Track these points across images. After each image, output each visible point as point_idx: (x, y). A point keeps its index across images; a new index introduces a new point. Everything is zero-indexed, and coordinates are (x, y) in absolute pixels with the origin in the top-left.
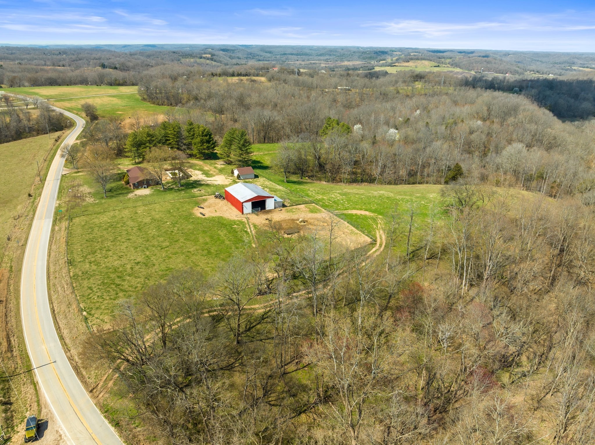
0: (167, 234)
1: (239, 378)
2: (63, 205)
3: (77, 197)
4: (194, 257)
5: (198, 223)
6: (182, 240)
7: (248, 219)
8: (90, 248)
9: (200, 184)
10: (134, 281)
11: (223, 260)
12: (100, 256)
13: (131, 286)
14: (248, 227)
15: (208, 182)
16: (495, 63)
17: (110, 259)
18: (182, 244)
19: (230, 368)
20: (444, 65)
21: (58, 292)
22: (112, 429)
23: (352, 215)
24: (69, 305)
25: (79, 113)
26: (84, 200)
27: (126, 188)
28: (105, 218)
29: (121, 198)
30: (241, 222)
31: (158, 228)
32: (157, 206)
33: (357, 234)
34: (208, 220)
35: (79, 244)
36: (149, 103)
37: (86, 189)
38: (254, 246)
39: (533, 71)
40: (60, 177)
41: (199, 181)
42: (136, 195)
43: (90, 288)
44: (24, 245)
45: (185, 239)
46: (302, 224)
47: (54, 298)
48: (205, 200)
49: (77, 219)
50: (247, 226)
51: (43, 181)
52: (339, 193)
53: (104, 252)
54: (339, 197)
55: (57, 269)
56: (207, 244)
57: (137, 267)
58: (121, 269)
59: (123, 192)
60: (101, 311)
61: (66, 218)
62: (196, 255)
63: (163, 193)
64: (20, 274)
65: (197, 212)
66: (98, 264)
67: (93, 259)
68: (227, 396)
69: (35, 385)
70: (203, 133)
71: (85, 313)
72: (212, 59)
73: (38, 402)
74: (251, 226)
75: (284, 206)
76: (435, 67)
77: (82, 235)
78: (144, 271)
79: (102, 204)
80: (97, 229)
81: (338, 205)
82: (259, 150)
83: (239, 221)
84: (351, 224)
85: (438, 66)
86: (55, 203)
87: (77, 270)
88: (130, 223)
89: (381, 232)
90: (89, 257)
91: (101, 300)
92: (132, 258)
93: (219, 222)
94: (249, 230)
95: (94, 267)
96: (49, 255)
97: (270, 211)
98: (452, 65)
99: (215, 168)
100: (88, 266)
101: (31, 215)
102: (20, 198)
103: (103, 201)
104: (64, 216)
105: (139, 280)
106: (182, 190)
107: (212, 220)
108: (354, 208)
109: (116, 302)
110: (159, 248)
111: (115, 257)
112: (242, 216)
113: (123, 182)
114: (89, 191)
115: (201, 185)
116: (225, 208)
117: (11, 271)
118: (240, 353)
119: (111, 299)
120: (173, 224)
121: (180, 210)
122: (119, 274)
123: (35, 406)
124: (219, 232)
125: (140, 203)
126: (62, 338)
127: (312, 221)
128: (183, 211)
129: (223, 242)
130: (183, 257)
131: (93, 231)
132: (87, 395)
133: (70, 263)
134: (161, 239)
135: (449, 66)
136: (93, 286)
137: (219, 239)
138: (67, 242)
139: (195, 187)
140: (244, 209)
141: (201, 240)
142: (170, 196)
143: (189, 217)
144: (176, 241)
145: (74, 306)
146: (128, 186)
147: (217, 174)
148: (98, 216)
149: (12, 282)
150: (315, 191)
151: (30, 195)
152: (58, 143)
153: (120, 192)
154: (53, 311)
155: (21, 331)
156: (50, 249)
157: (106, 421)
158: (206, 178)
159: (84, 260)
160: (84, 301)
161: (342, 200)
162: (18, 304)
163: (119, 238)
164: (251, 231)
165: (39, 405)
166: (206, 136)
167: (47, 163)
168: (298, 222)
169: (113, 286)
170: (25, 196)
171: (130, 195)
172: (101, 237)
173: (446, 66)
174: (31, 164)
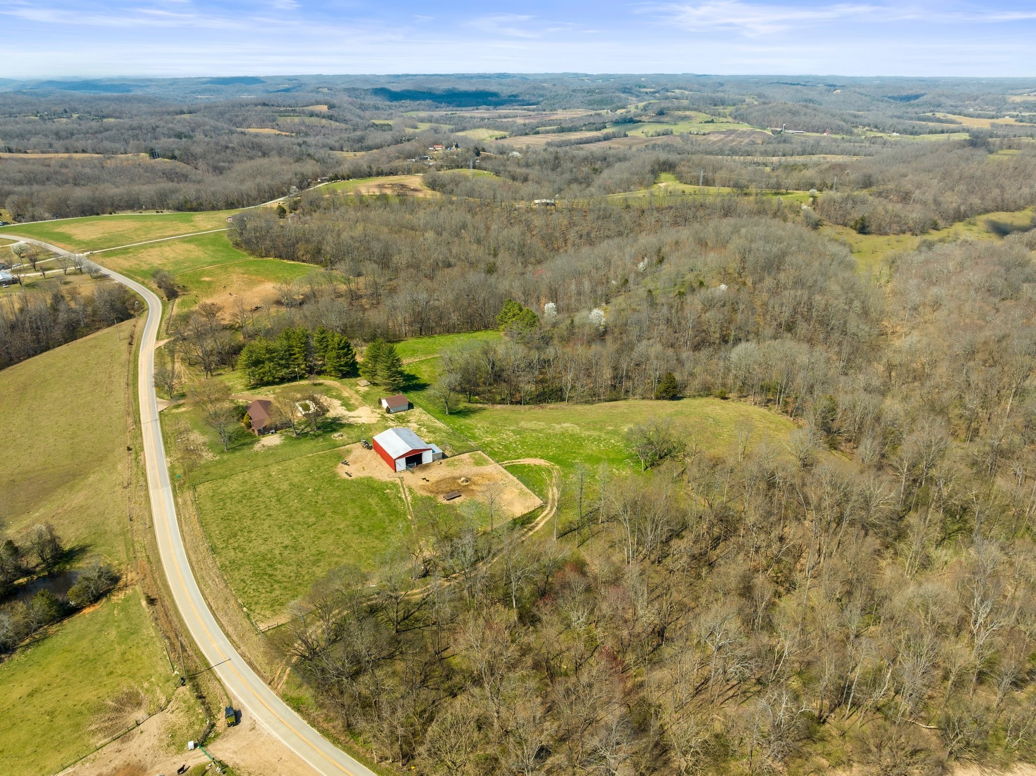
0: (311, 506)
1: (400, 666)
2: (177, 464)
3: (190, 451)
4: (345, 536)
5: (344, 489)
6: (329, 514)
7: (402, 479)
8: (228, 529)
9: (341, 424)
10: (287, 570)
11: (377, 538)
12: (242, 539)
13: (284, 576)
14: (402, 491)
15: (351, 420)
16: (805, 114)
17: (255, 543)
18: (330, 519)
19: (391, 656)
20: (722, 119)
21: (209, 586)
22: (296, 714)
23: (524, 466)
24: (226, 600)
25: (146, 281)
26: (201, 456)
27: (250, 435)
28: (233, 485)
29: (246, 451)
30: (395, 485)
31: (300, 497)
32: (293, 464)
33: (526, 494)
34: (356, 482)
35: (214, 525)
36: (245, 253)
37: (197, 437)
38: (410, 517)
39: (869, 125)
40: (157, 417)
41: (339, 419)
42: (263, 446)
43: (243, 580)
44: (152, 526)
45: (333, 512)
46: (465, 484)
47: (207, 592)
48: (349, 452)
49: (201, 486)
50: (401, 489)
51: (137, 422)
52: (513, 431)
53: (246, 534)
54: (513, 438)
55: (200, 558)
56: (357, 517)
57: (286, 553)
58: (269, 556)
59: (246, 441)
60: (260, 606)
61: (187, 485)
62: (347, 534)
63: (297, 442)
64: (161, 565)
65: (342, 471)
66: (243, 550)
67: (236, 545)
68: (390, 683)
69: (219, 681)
70: (339, 345)
71: (245, 609)
72: (330, 118)
73: (226, 695)
74: (406, 490)
75: (444, 456)
76: (706, 122)
77: (214, 511)
78: (294, 558)
79: (225, 462)
80: (228, 501)
81: (509, 451)
82: (414, 352)
83: (392, 483)
84: (521, 481)
85: (712, 121)
86: (165, 462)
87: (223, 559)
88: (266, 491)
89: (555, 489)
90: (231, 541)
91: (257, 594)
92: (279, 541)
93: (369, 486)
94: (403, 497)
95: (240, 555)
96: (184, 540)
97: (427, 466)
98: (735, 118)
99: (357, 392)
100: (233, 553)
101: (142, 483)
102: (116, 453)
103: (226, 457)
104: (184, 483)
105: (291, 568)
106: (319, 435)
107: (359, 482)
108: (529, 456)
109: (273, 595)
110: (305, 526)
111: (260, 541)
112: (395, 474)
113: (243, 424)
114: (202, 441)
115: (342, 426)
116: (374, 463)
117: (149, 561)
118: (399, 642)
119: (267, 592)
120: (317, 491)
121: (322, 469)
122: (269, 562)
123: (226, 700)
124: (370, 500)
125: (271, 461)
126: (228, 636)
127: (476, 478)
128: (325, 470)
129: (375, 514)
130: (333, 536)
131: (225, 504)
132: (268, 688)
133: (213, 549)
134: (306, 513)
135: (730, 119)
136: (246, 578)
137: (370, 509)
138: (201, 522)
139: (335, 430)
140: (397, 466)
141: (351, 513)
142: (307, 446)
143: (332, 479)
144: (323, 515)
145: (233, 602)
146: (250, 430)
147: (361, 405)
148: (225, 481)
149: (156, 575)
150: (483, 427)
151: (129, 449)
152: (134, 347)
153: (243, 441)
154: (211, 608)
155: (187, 630)
156: (182, 531)
157: (289, 708)
158: (346, 413)
159: (227, 546)
160: (241, 596)
161: (515, 442)
162: (173, 601)
163: (258, 514)
164: (406, 497)
165: (228, 697)
166: (343, 348)
167: (131, 387)
168: (460, 481)
169: (266, 577)
170: (122, 449)
171: (257, 447)
172: (237, 513)
173: (725, 120)
174: (111, 392)
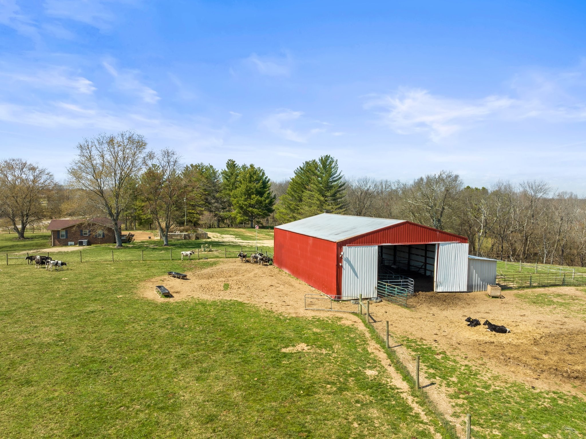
14: (382, 355)
50: (373, 347)
97: (452, 299)
106: (164, 249)
140: (346, 273)
158: (240, 241)
